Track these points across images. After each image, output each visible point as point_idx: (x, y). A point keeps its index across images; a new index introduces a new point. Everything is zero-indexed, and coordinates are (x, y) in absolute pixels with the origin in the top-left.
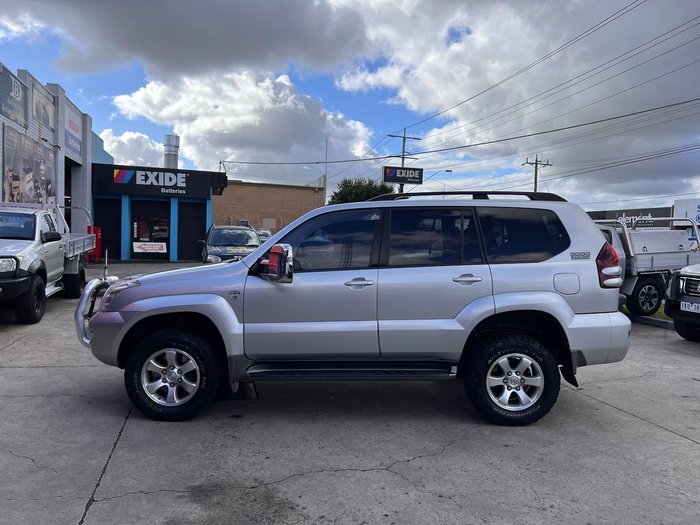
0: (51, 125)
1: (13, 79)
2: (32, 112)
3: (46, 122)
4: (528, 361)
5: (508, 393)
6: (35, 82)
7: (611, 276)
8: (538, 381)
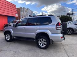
3: (27, 12)
4: (44, 40)
5: (42, 44)
6: (25, 8)
7: (58, 28)
8: (46, 43)
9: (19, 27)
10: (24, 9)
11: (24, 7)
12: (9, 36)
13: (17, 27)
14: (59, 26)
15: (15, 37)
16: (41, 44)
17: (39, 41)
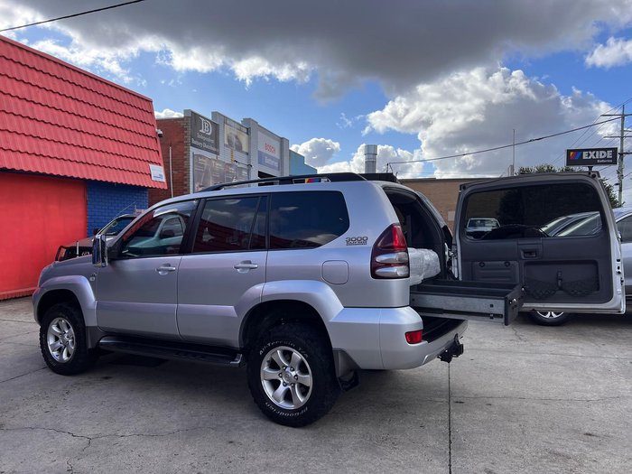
0: (245, 148)
1: (203, 120)
2: (223, 140)
3: (239, 148)
4: (297, 356)
5: (281, 389)
6: (225, 119)
7: (388, 265)
8: (308, 380)
9: (132, 265)
10: (216, 126)
11: (215, 114)
12: (69, 333)
13: (119, 263)
14: (394, 257)
15: (109, 333)
16: (275, 384)
17: (265, 368)
